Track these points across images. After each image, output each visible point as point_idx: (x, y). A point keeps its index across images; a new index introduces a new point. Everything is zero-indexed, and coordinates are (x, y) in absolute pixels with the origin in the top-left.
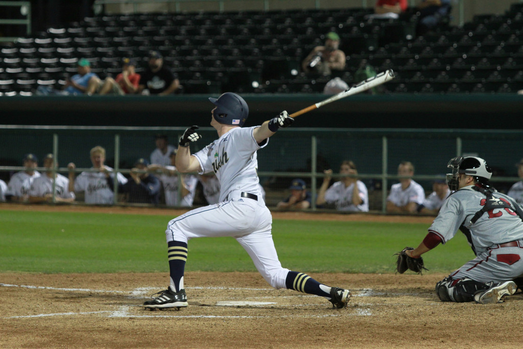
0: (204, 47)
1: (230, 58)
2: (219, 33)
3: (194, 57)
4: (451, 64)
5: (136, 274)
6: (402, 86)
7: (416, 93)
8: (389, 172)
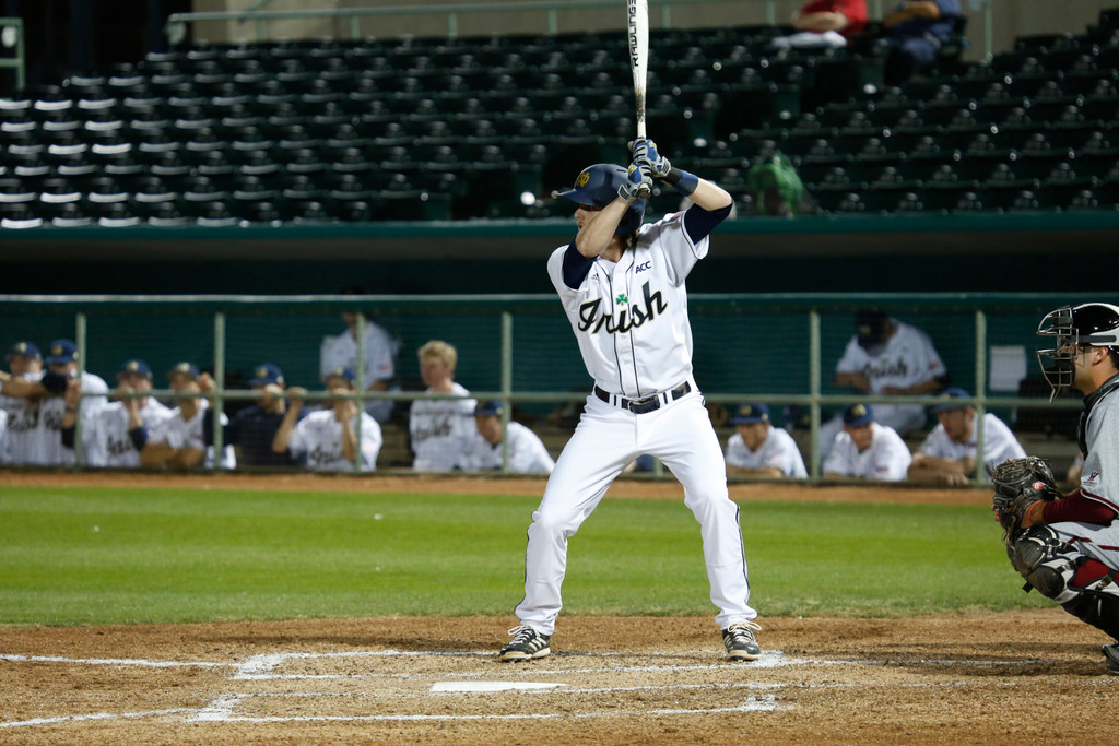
0: (415, 117)
1: (471, 139)
2: (446, 86)
3: (394, 137)
4: (963, 148)
5: (255, 623)
6: (855, 197)
7: (885, 213)
8: (825, 389)
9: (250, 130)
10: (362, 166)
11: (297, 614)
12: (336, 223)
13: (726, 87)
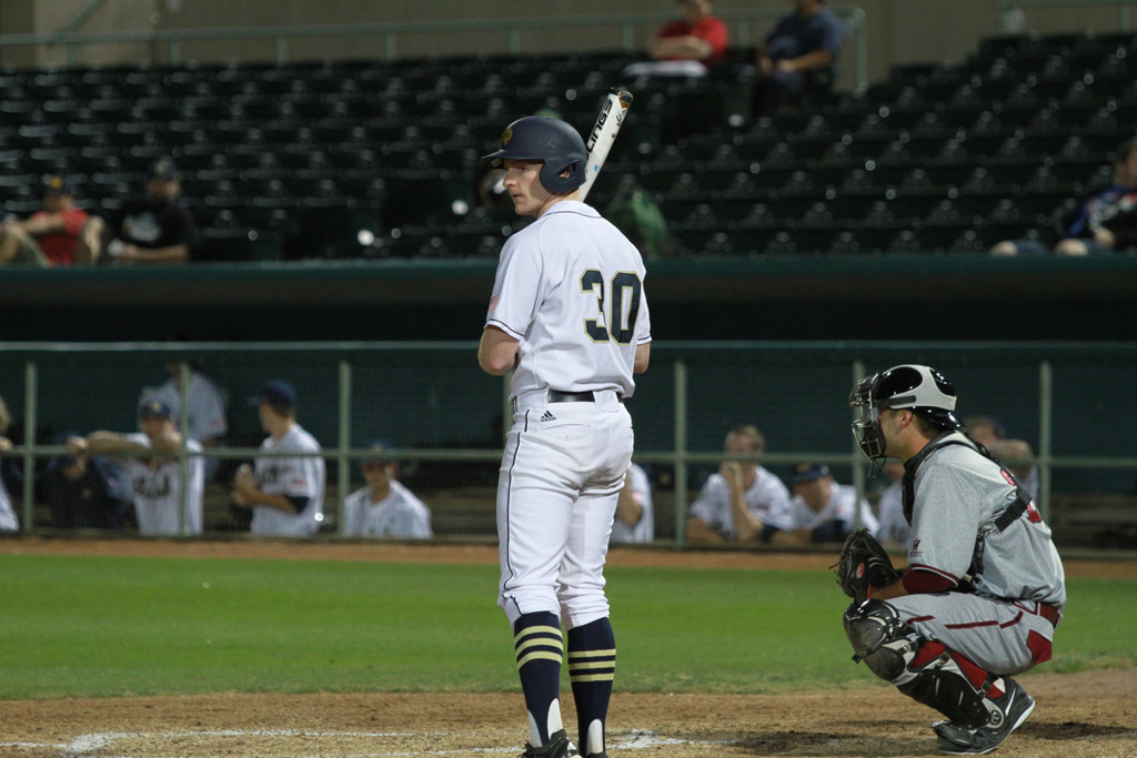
0: (240, 149)
1: (303, 174)
2: (276, 115)
3: (217, 172)
4: (838, 184)
5: (79, 700)
6: (720, 238)
7: (754, 256)
8: (692, 446)
9: (62, 164)
11: (123, 690)
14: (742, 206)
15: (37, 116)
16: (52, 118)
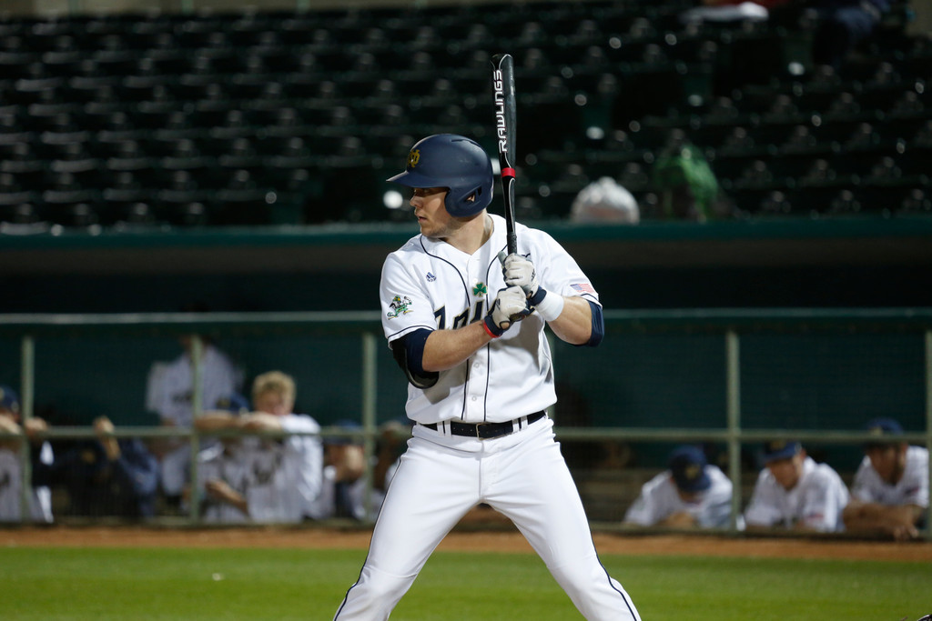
0: (259, 104)
1: (326, 131)
2: (296, 67)
3: (233, 129)
4: (908, 138)
6: (778, 197)
7: (815, 216)
8: (745, 423)
9: (63, 120)
10: (196, 161)
12: (166, 229)
13: (626, 68)
14: (801, 163)
15: (36, 69)
16: (51, 71)
